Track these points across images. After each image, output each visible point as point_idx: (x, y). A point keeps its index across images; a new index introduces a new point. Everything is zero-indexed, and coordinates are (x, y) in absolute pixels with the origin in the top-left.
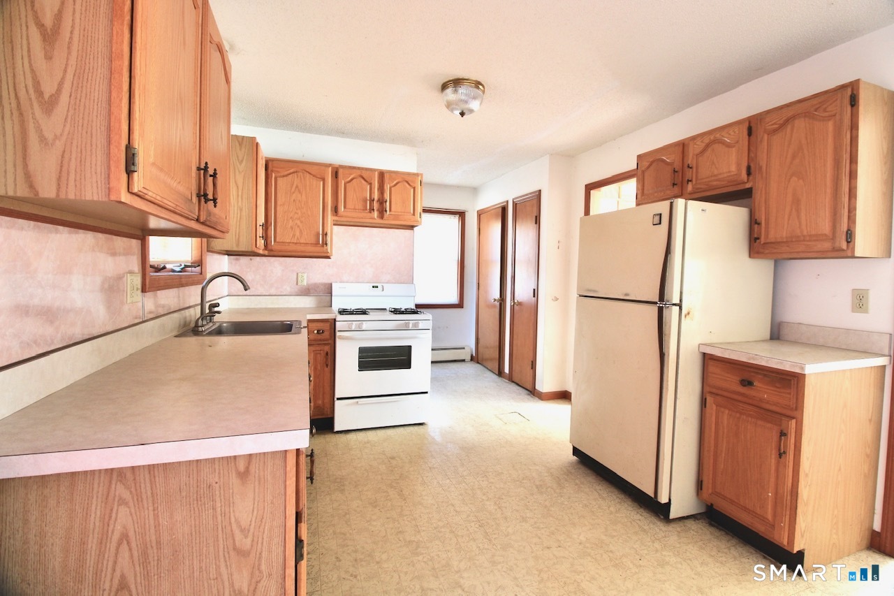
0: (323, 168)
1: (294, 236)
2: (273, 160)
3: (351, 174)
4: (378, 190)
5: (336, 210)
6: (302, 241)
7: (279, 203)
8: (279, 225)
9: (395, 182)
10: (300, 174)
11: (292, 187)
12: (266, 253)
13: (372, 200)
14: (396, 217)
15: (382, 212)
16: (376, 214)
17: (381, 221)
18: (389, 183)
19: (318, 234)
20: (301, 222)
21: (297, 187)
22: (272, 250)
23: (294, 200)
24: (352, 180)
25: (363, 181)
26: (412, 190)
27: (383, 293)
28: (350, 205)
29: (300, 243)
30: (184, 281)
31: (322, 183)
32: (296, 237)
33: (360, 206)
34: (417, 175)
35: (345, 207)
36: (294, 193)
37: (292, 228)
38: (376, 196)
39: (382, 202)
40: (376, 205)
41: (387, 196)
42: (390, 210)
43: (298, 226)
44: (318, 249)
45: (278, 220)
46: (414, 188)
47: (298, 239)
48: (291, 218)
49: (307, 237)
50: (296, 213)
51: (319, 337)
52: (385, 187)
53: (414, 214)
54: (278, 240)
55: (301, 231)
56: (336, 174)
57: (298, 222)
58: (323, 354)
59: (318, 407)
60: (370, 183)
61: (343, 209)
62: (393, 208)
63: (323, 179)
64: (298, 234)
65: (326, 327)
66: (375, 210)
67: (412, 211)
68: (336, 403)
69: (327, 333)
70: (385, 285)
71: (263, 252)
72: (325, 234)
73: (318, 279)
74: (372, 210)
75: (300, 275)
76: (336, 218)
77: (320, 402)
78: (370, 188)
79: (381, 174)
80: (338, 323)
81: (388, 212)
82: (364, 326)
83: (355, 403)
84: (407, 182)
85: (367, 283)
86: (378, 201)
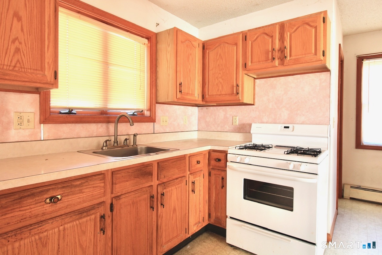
0: (236, 37)
1: (218, 90)
2: (207, 41)
3: (256, 34)
4: (279, 40)
5: (245, 67)
6: (223, 93)
7: (210, 68)
8: (210, 83)
9: (295, 28)
11: (217, 56)
12: (204, 103)
13: (273, 50)
14: (297, 61)
15: (283, 58)
16: (277, 62)
17: (282, 68)
18: (289, 31)
19: (233, 86)
20: (223, 79)
21: (220, 55)
22: (206, 102)
23: (218, 65)
24: (257, 38)
25: (266, 37)
26: (314, 31)
27: (293, 133)
28: (255, 59)
29: (222, 95)
31: (235, 47)
32: (219, 91)
33: (264, 57)
34: (320, 13)
35: (252, 62)
36: (218, 60)
37: (217, 84)
38: (277, 46)
39: (282, 50)
40: (277, 54)
41: (287, 44)
42: (290, 56)
43: (221, 83)
44: (233, 98)
45: (210, 81)
46: (316, 28)
47: (220, 92)
48: (217, 78)
49: (226, 90)
50: (219, 73)
51: (218, 164)
52: (285, 35)
53: (316, 54)
54: (209, 94)
55: (222, 85)
56: (245, 38)
57: (221, 80)
58: (221, 178)
59: (217, 218)
60: (272, 37)
61: (250, 64)
62: (293, 54)
63: (236, 44)
64: (220, 88)
65: (221, 156)
66: (276, 58)
67: (313, 52)
68: (228, 220)
69: (223, 162)
70: (294, 125)
71: (201, 103)
72: (237, 86)
73: (246, 121)
74: (274, 59)
75: (234, 117)
76: (246, 72)
77: (219, 214)
78: (272, 42)
79: (282, 25)
80: (228, 155)
81: (288, 58)
82: (247, 160)
83: (241, 226)
84: (308, 24)
85: (279, 123)
86: (279, 51)
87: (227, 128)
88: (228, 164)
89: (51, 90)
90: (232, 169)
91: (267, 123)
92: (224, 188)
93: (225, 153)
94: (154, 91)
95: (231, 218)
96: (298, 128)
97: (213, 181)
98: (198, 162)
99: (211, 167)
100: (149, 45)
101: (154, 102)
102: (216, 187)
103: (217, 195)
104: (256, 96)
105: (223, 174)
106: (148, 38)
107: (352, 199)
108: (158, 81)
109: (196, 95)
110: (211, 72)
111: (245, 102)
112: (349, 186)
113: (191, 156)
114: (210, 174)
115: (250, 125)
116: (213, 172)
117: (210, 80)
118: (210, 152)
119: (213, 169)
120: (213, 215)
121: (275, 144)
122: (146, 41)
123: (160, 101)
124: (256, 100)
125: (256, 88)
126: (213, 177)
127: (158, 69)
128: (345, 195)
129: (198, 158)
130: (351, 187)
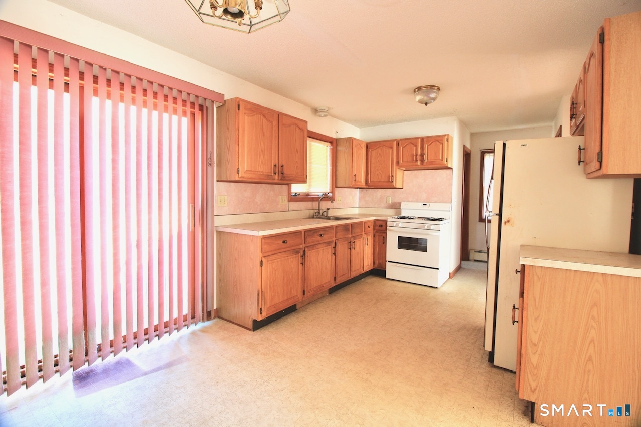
0: (391, 142)
1: (378, 178)
2: (370, 143)
3: (405, 142)
4: (421, 148)
5: (398, 163)
6: (382, 180)
7: (372, 162)
8: (372, 173)
9: (430, 143)
10: (381, 147)
11: (378, 154)
12: (367, 187)
13: (417, 155)
14: (431, 163)
15: (422, 161)
16: (419, 163)
17: (422, 166)
18: (427, 144)
19: (389, 177)
20: (382, 171)
21: (380, 154)
22: (369, 186)
23: (378, 161)
24: (406, 145)
25: (412, 145)
26: (441, 145)
27: (429, 208)
28: (405, 159)
29: (381, 182)
30: (315, 199)
31: (391, 150)
33: (410, 159)
34: (445, 135)
36: (378, 157)
37: (377, 174)
38: (419, 153)
39: (422, 155)
40: (419, 158)
41: (425, 152)
42: (427, 159)
43: (380, 173)
44: (388, 184)
46: (442, 144)
47: (380, 179)
48: (377, 169)
49: (384, 179)
50: (379, 167)
51: (380, 228)
52: (424, 146)
53: (442, 160)
54: (371, 180)
55: (381, 175)
56: (398, 144)
57: (380, 171)
58: (382, 237)
59: (379, 264)
60: (416, 146)
61: (401, 162)
62: (429, 158)
63: (392, 148)
64: (380, 177)
65: (383, 224)
66: (419, 160)
67: (441, 158)
68: (387, 263)
69: (384, 227)
70: (430, 204)
71: (365, 187)
72: (392, 176)
73: (397, 200)
74: (417, 161)
75: (388, 198)
76: (398, 167)
77: (381, 261)
78: (416, 149)
79: (422, 139)
80: (388, 222)
81: (426, 161)
82: (400, 225)
83: (396, 265)
84: (438, 141)
85: (420, 202)
86: (420, 155)
87: (383, 205)
88: (387, 228)
89: (292, 184)
90: (390, 230)
91: (412, 202)
92: (385, 244)
93: (386, 221)
94: (334, 179)
95: (389, 262)
96: (433, 206)
97: (376, 240)
98: (369, 227)
99: (375, 231)
100: (332, 147)
101: (334, 187)
102: (379, 244)
103: (379, 248)
104: (404, 182)
105: (384, 235)
106: (331, 143)
107: (475, 261)
108: (337, 172)
109: (362, 182)
110: (373, 166)
111: (397, 187)
112: (474, 251)
113: (365, 222)
114: (374, 236)
115: (400, 204)
116: (377, 234)
117: (372, 171)
118: (375, 221)
119: (376, 232)
120: (377, 262)
121: (417, 216)
122: (329, 144)
123: (338, 186)
124: (404, 185)
125: (404, 177)
126: (377, 238)
127: (337, 164)
128: (470, 258)
129: (369, 224)
130: (475, 252)
